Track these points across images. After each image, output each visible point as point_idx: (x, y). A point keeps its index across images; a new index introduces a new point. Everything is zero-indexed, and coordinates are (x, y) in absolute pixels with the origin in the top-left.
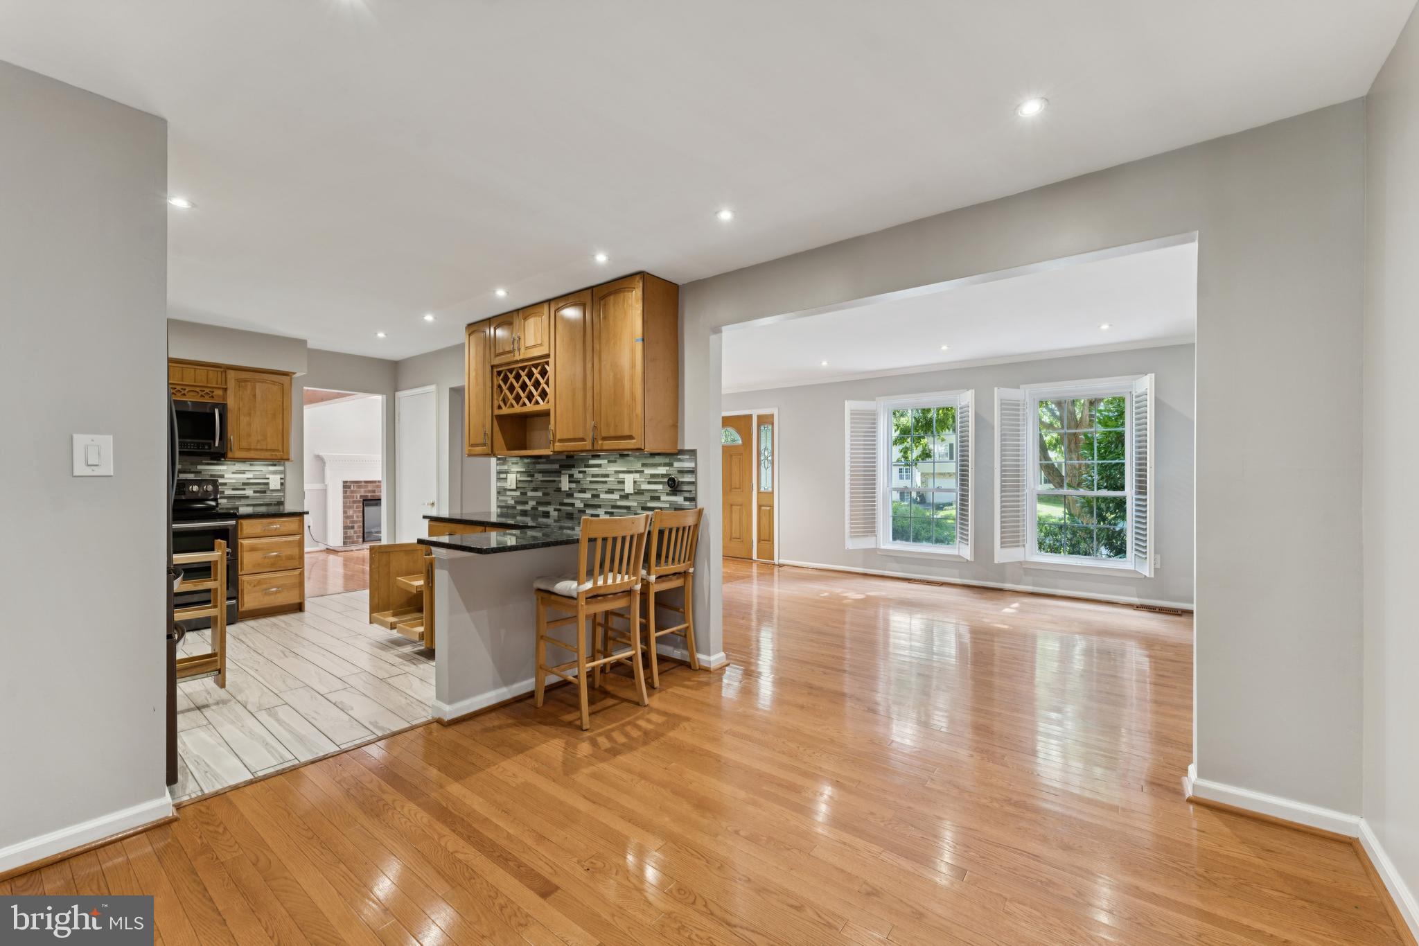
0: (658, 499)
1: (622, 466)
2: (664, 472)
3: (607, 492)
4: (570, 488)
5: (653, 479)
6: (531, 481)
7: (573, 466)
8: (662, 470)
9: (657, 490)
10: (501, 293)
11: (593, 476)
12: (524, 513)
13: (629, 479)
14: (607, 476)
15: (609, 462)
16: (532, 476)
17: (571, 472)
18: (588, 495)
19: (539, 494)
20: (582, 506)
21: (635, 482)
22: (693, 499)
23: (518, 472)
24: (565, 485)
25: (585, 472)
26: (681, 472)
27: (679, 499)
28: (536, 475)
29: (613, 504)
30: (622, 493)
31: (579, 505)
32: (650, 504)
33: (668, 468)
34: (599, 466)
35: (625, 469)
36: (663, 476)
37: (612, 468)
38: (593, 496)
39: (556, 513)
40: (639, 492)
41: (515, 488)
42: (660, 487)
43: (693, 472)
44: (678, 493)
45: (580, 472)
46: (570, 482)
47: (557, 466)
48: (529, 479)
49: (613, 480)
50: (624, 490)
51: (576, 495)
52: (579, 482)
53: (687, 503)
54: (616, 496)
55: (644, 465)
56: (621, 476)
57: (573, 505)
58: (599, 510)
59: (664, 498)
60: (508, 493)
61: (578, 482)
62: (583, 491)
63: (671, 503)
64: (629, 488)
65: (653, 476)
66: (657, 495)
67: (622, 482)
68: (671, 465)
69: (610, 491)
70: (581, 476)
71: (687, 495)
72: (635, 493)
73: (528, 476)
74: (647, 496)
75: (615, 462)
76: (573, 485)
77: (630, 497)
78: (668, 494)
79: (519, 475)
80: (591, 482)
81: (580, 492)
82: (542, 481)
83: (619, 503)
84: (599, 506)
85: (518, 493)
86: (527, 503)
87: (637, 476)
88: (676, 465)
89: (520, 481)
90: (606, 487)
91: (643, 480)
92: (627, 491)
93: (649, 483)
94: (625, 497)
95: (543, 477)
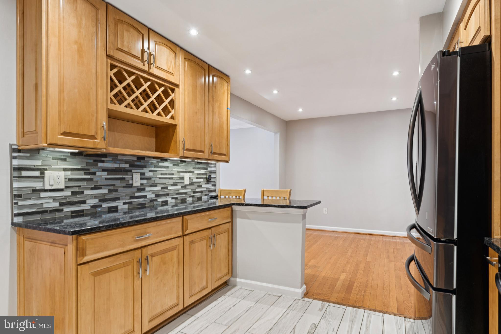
0: (200, 186)
1: (182, 168)
2: (204, 172)
3: (172, 185)
4: (142, 184)
5: (199, 176)
6: (91, 179)
7: (145, 166)
8: (203, 171)
9: (201, 182)
10: (194, 32)
11: (162, 174)
12: (80, 214)
13: (187, 176)
14: (173, 174)
15: (174, 165)
16: (94, 174)
17: (142, 171)
18: (159, 188)
19: (104, 191)
20: (153, 196)
21: (190, 178)
22: (215, 185)
23: (65, 170)
24: (137, 181)
25: (156, 171)
26: (211, 172)
27: (210, 186)
28: (98, 174)
29: (177, 192)
30: (183, 185)
31: (151, 196)
32: (197, 190)
33: (205, 170)
34: (167, 167)
35: (184, 170)
36: (204, 174)
37: (176, 169)
38: (163, 188)
39: (126, 206)
40: (192, 184)
41: (63, 187)
42: (202, 180)
43: (215, 172)
44: (210, 183)
45: (150, 171)
46: (142, 179)
47: (127, 166)
48: (89, 177)
49: (177, 176)
50: (184, 183)
51: (147, 189)
52: (151, 179)
53: (213, 187)
54: (179, 187)
55: (194, 168)
56: (182, 174)
57: (145, 197)
58: (167, 197)
59: (204, 186)
60: (43, 195)
61: (149, 179)
62: (155, 185)
63: (207, 188)
64: (187, 182)
65: (199, 174)
66: (200, 184)
67: (183, 178)
68: (206, 169)
69: (175, 184)
70: (151, 174)
71: (213, 183)
72: (190, 184)
73: (85, 174)
74: (196, 185)
75: (178, 165)
76: (145, 182)
77: (187, 187)
78: (205, 184)
79: (69, 173)
80: (160, 178)
81: (151, 186)
82: (107, 179)
83: (181, 191)
84: (168, 195)
85: (68, 193)
86: (84, 202)
87: (191, 174)
88: (209, 169)
89: (70, 180)
90: (172, 181)
91: (194, 176)
92: (185, 184)
93: (197, 178)
94: (184, 187)
95: (108, 175)
